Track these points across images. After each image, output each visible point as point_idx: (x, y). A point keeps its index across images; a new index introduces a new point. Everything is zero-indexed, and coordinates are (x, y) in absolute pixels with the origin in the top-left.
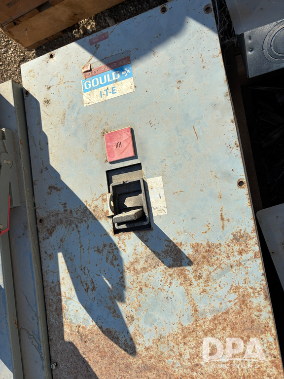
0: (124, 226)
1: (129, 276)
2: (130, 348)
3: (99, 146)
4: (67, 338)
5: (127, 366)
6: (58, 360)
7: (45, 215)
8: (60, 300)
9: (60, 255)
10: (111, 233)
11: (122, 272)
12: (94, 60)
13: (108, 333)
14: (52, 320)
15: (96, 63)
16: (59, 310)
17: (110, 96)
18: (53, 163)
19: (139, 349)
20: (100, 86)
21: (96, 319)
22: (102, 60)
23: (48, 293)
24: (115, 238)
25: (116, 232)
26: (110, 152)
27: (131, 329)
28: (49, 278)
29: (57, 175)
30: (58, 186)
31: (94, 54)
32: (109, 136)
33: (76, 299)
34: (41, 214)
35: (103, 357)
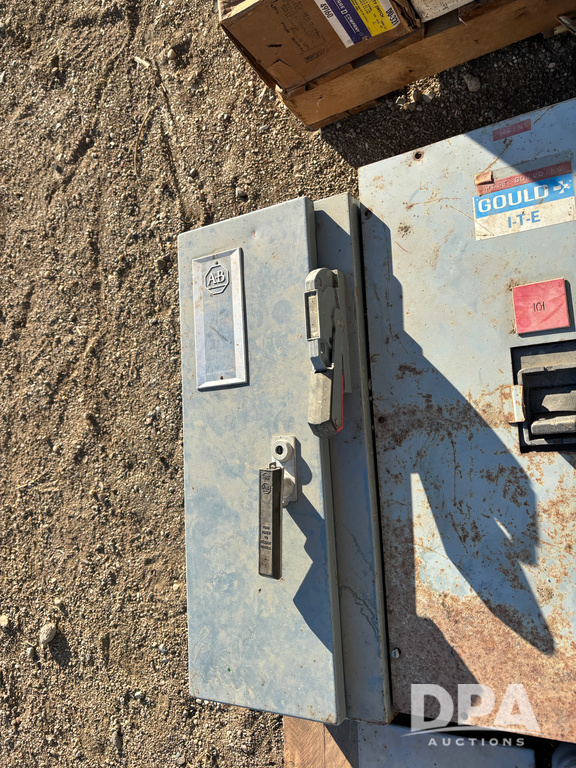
0: (542, 442)
1: (546, 525)
2: (544, 641)
3: (503, 306)
4: (420, 611)
5: (535, 670)
6: (404, 645)
7: (390, 411)
8: (412, 551)
9: (415, 478)
10: (515, 451)
11: (534, 516)
12: (500, 165)
13: (500, 612)
14: (394, 580)
15: (503, 170)
16: (409, 567)
17: (528, 226)
18: (410, 327)
19: (559, 644)
20: (510, 208)
21: (480, 589)
22: (515, 166)
23: (389, 536)
24: (523, 461)
25: (525, 449)
26: (521, 318)
27: (547, 611)
28: (392, 514)
29: (419, 349)
30: (414, 364)
31: (501, 154)
32: (523, 293)
33: (442, 551)
34: (381, 408)
35: (489, 650)
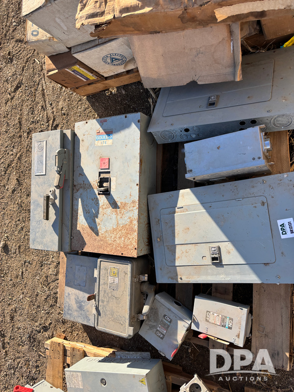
0: (101, 193)
1: (100, 210)
2: (97, 234)
3: (98, 162)
4: (78, 229)
5: (95, 239)
6: (74, 236)
7: (77, 184)
8: (77, 215)
9: (80, 199)
10: (97, 194)
11: (99, 208)
12: (101, 129)
13: (91, 228)
14: (74, 222)
15: (102, 131)
16: (77, 219)
17: (104, 144)
18: (82, 165)
19: (100, 234)
20: (102, 140)
21: (88, 223)
22: (103, 130)
23: (74, 212)
24: (98, 196)
25: (99, 194)
26: (101, 165)
27: (98, 228)
28: (75, 207)
29: (83, 170)
30: (82, 174)
31: (101, 126)
32: (102, 159)
33: (83, 216)
34: (75, 183)
35: (88, 236)
